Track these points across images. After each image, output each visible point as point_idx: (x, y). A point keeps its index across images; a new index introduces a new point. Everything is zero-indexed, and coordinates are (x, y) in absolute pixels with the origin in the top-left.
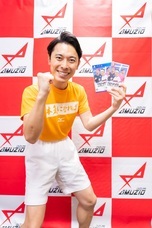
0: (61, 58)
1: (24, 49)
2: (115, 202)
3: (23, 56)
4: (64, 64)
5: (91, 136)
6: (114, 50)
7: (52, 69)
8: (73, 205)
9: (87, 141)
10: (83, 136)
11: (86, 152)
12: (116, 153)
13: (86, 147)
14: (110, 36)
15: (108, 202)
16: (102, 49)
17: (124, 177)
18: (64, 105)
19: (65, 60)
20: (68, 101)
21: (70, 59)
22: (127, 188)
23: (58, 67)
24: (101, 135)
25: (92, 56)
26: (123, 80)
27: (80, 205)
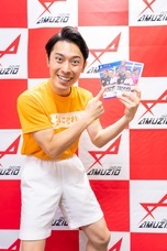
0: (61, 59)
1: (16, 43)
2: (134, 237)
3: (15, 52)
4: (66, 67)
5: (103, 154)
6: (132, 44)
7: (52, 73)
8: (80, 241)
9: (98, 160)
10: (93, 154)
11: (97, 173)
12: (135, 175)
13: (97, 167)
14: (127, 24)
15: (126, 237)
16: (116, 42)
17: (145, 206)
18: (67, 115)
19: (67, 62)
20: (71, 110)
21: (73, 60)
22: (149, 219)
23: (58, 70)
24: (116, 152)
25: (103, 51)
26: (136, 82)
27: (90, 242)
